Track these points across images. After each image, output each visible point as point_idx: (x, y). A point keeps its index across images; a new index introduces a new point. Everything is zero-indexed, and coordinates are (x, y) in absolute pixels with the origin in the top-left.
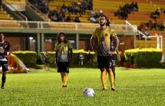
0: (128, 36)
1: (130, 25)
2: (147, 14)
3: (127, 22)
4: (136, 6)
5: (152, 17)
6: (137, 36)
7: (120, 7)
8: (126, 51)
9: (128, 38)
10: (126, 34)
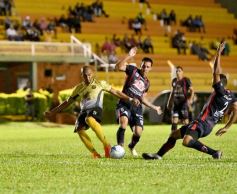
0: (72, 64)
1: (79, 43)
2: (123, 22)
3: (73, 37)
4: (100, 7)
5: (131, 28)
6: (92, 64)
7: (70, 9)
8: (62, 93)
9: (72, 68)
10: (69, 60)
